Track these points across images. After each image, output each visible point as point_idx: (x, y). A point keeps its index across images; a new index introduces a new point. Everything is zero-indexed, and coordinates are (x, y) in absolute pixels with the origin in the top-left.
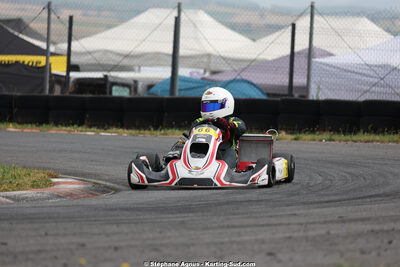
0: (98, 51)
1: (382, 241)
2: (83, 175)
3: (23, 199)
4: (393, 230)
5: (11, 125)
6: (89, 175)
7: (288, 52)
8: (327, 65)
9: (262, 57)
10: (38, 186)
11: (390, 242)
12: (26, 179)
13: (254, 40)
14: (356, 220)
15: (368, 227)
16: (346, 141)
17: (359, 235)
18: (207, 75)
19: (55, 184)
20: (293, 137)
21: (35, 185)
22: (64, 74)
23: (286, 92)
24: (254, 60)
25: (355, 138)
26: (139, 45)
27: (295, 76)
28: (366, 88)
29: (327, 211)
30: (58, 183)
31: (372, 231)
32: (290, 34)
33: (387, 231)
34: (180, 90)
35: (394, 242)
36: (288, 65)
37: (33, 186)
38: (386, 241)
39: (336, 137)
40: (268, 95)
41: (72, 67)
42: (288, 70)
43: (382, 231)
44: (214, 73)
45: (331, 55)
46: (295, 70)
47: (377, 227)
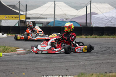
0: (35, 14)
1: (98, 66)
2: (26, 48)
3: (7, 55)
4: (102, 63)
5: (9, 34)
6: (28, 48)
7: (85, 14)
8: (96, 17)
9: (77, 15)
10: (13, 52)
11: (100, 66)
12: (9, 50)
13: (77, 10)
14: (92, 60)
15: (96, 62)
16: (100, 38)
17: (93, 64)
18: (65, 20)
19: (17, 51)
20: (86, 37)
21: (12, 51)
22: (25, 20)
23: (85, 24)
24: (76, 16)
25: (102, 37)
26: (44, 12)
27: (87, 20)
28: (106, 23)
29: (87, 57)
30: (18, 51)
31: (97, 63)
32: (86, 9)
33: (101, 63)
34: (56, 24)
35: (101, 66)
36: (85, 17)
37: (11, 52)
38: (99, 66)
39: (97, 37)
40: (81, 25)
41: (27, 18)
42: (85, 18)
43: (99, 63)
44: (67, 19)
45: (98, 14)
46: (87, 18)
47: (99, 62)
